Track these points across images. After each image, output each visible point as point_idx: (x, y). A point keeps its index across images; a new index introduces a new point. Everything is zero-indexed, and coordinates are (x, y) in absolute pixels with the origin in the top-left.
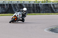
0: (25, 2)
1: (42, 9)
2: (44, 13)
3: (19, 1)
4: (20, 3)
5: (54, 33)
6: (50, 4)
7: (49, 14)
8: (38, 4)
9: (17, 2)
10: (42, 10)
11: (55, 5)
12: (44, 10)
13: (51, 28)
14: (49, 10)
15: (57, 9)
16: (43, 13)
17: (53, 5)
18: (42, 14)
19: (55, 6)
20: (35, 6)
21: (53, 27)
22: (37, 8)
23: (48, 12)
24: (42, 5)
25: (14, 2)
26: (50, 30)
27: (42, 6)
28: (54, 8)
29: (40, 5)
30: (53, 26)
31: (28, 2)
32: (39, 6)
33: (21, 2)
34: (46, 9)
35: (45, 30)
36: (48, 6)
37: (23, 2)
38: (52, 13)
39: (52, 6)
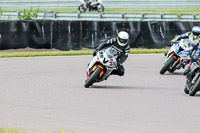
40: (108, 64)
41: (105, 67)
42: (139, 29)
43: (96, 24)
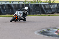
0: (14, 2)
1: (32, 9)
2: (34, 14)
3: (7, 1)
4: (8, 3)
5: (45, 36)
7: (40, 15)
9: (5, 2)
11: (46, 5)
13: (41, 30)
14: (39, 11)
15: (48, 10)
17: (44, 5)
18: (32, 15)
19: (47, 7)
21: (44, 30)
23: (39, 13)
24: (32, 5)
25: (2, 2)
26: (41, 33)
27: (32, 7)
28: (45, 9)
29: (30, 6)
30: (44, 28)
31: (17, 2)
33: (10, 2)
35: (36, 33)
36: (39, 7)
37: (11, 2)
38: (43, 15)
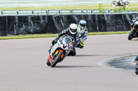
1: (109, 23)
6: (124, 15)
8: (103, 15)
10: (109, 25)
11: (133, 15)
12: (113, 26)
14: (122, 25)
16: (112, 30)
17: (130, 16)
20: (97, 19)
22: (99, 21)
24: (110, 16)
27: (109, 19)
32: (104, 19)
34: (116, 23)
39: (128, 19)
40: (67, 48)
41: (64, 51)
42: (47, 21)
43: (17, 18)
